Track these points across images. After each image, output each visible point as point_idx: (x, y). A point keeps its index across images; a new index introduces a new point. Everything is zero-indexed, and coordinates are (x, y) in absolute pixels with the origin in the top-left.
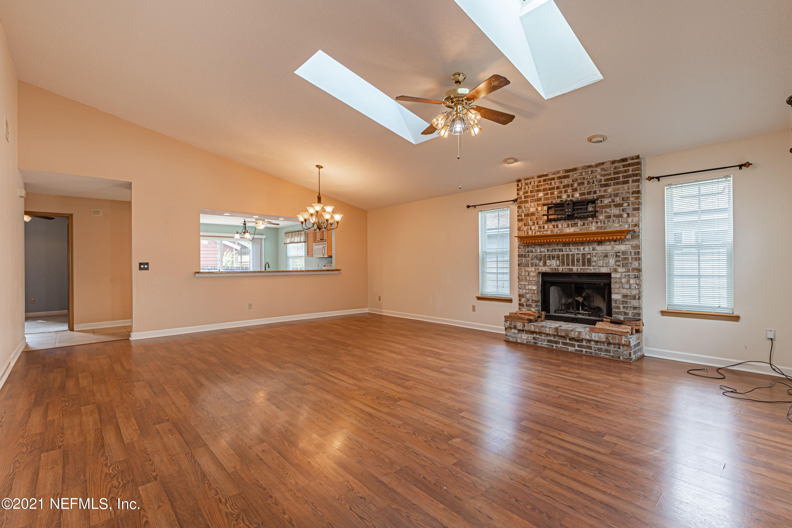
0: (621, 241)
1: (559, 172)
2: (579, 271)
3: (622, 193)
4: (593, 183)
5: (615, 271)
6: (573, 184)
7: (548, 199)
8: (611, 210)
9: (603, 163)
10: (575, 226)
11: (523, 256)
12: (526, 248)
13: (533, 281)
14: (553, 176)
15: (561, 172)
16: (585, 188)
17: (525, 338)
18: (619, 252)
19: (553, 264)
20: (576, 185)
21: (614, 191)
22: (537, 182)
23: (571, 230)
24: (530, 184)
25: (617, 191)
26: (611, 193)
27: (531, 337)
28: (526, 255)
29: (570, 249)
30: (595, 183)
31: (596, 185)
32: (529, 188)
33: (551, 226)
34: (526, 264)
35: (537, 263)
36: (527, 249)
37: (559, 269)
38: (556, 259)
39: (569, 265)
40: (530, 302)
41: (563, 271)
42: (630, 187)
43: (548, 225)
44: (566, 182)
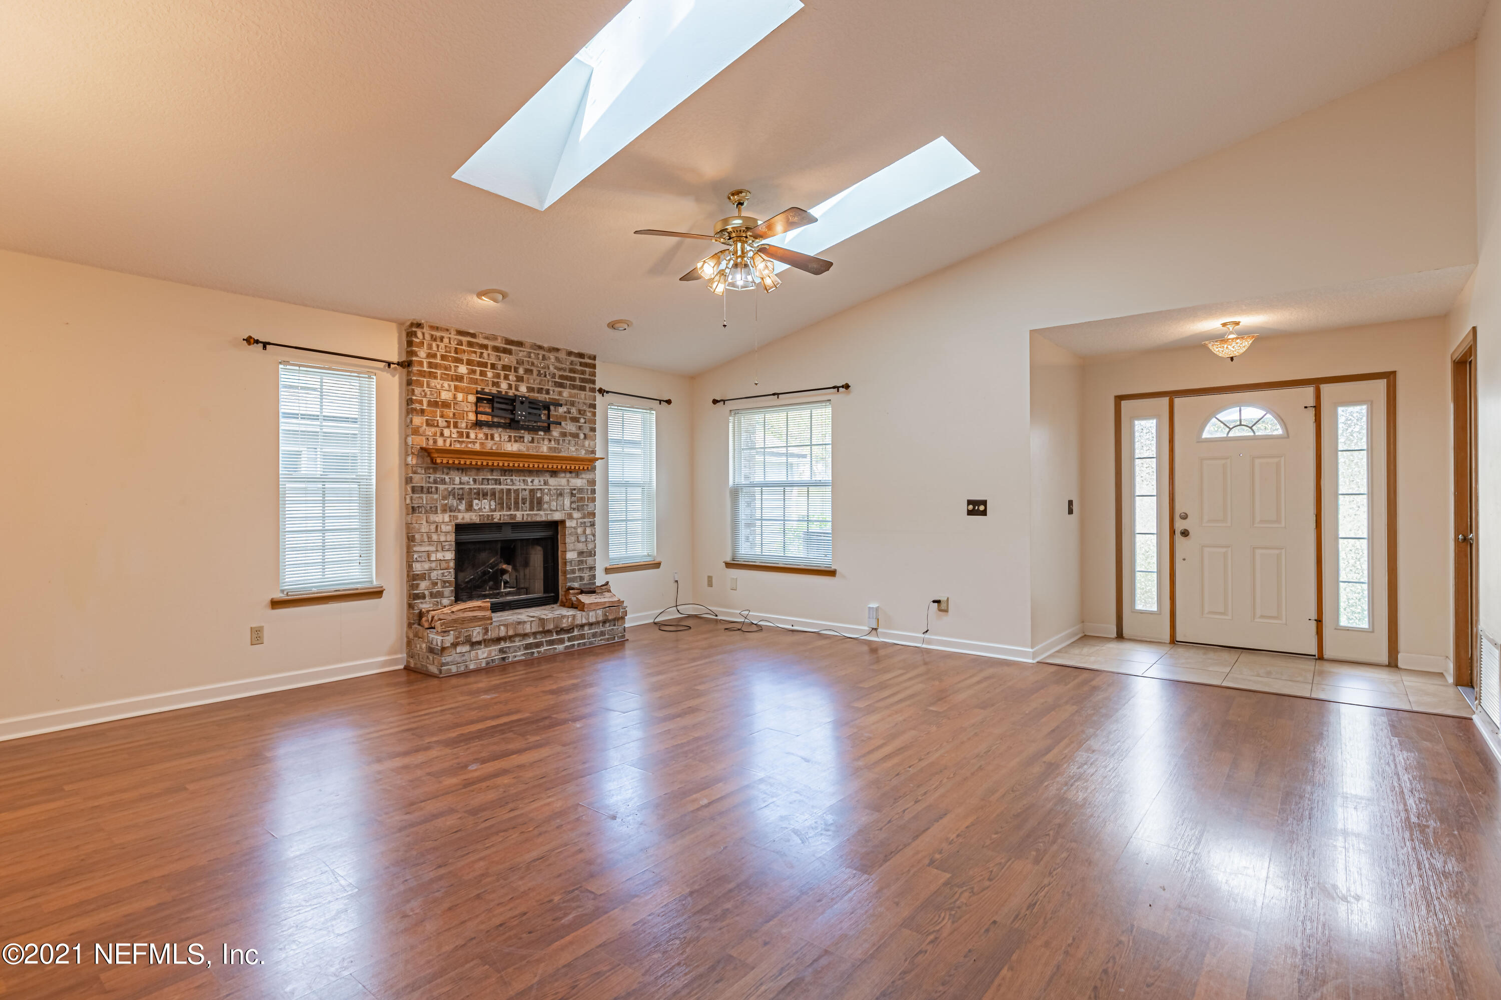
0: (576, 473)
1: (495, 338)
2: (525, 519)
3: (578, 403)
4: (545, 376)
5: (570, 517)
6: (518, 368)
7: (475, 382)
8: (567, 424)
9: (557, 350)
10: (520, 442)
11: (425, 490)
12: (430, 474)
13: (447, 543)
14: (486, 342)
15: (499, 340)
16: (534, 381)
17: (485, 655)
18: (575, 489)
19: (484, 508)
20: (521, 371)
21: (570, 397)
22: (456, 343)
23: (512, 447)
24: (442, 340)
25: (573, 397)
26: (567, 399)
27: (495, 648)
28: (431, 487)
29: (512, 480)
30: (547, 376)
31: (548, 381)
32: (438, 349)
33: (481, 436)
34: (431, 508)
35: (455, 505)
36: (432, 476)
37: (494, 517)
38: (489, 498)
39: (510, 509)
40: (438, 588)
41: (500, 519)
42: (587, 397)
43: (476, 433)
44: (506, 359)
